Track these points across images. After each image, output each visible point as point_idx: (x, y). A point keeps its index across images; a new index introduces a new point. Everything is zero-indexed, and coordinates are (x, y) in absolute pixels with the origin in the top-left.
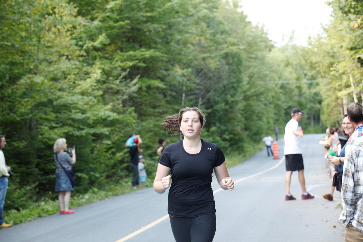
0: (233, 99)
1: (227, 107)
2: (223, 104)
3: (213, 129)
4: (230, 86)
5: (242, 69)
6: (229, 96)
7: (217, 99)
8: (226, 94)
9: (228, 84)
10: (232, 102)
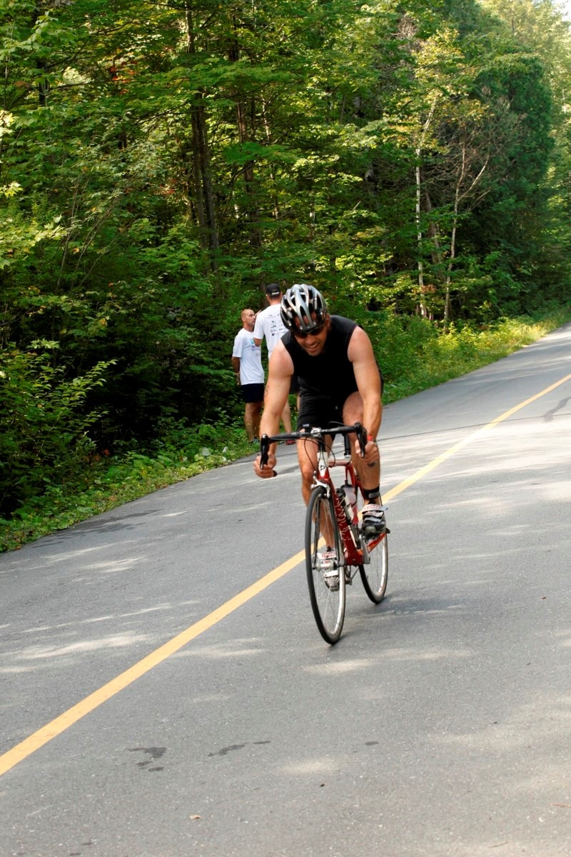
0: (533, 186)
1: (522, 205)
2: (512, 200)
3: (494, 255)
4: (527, 157)
5: (549, 118)
6: (524, 180)
7: (497, 188)
8: (518, 177)
9: (519, 154)
10: (535, 192)
